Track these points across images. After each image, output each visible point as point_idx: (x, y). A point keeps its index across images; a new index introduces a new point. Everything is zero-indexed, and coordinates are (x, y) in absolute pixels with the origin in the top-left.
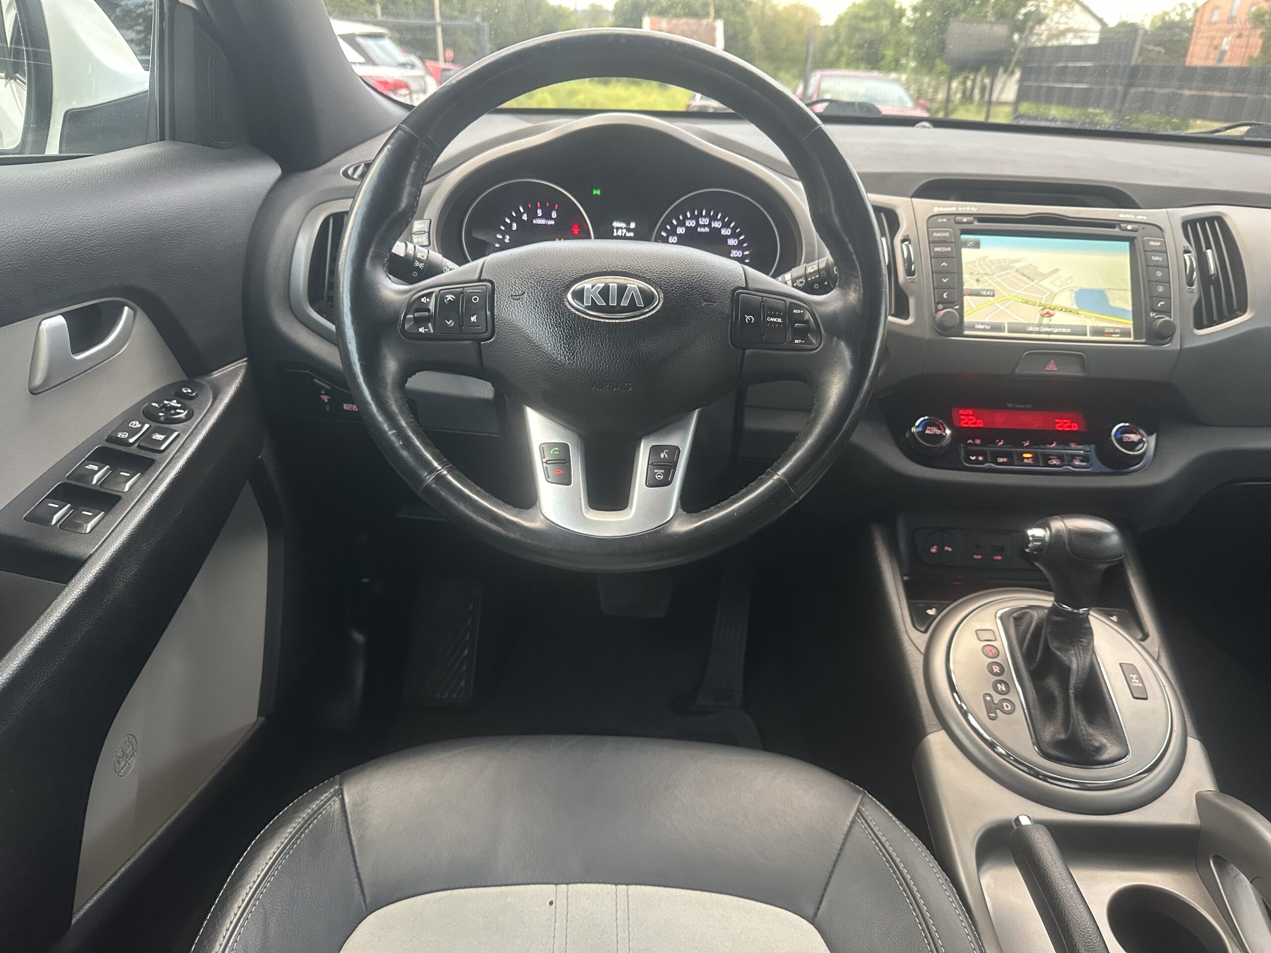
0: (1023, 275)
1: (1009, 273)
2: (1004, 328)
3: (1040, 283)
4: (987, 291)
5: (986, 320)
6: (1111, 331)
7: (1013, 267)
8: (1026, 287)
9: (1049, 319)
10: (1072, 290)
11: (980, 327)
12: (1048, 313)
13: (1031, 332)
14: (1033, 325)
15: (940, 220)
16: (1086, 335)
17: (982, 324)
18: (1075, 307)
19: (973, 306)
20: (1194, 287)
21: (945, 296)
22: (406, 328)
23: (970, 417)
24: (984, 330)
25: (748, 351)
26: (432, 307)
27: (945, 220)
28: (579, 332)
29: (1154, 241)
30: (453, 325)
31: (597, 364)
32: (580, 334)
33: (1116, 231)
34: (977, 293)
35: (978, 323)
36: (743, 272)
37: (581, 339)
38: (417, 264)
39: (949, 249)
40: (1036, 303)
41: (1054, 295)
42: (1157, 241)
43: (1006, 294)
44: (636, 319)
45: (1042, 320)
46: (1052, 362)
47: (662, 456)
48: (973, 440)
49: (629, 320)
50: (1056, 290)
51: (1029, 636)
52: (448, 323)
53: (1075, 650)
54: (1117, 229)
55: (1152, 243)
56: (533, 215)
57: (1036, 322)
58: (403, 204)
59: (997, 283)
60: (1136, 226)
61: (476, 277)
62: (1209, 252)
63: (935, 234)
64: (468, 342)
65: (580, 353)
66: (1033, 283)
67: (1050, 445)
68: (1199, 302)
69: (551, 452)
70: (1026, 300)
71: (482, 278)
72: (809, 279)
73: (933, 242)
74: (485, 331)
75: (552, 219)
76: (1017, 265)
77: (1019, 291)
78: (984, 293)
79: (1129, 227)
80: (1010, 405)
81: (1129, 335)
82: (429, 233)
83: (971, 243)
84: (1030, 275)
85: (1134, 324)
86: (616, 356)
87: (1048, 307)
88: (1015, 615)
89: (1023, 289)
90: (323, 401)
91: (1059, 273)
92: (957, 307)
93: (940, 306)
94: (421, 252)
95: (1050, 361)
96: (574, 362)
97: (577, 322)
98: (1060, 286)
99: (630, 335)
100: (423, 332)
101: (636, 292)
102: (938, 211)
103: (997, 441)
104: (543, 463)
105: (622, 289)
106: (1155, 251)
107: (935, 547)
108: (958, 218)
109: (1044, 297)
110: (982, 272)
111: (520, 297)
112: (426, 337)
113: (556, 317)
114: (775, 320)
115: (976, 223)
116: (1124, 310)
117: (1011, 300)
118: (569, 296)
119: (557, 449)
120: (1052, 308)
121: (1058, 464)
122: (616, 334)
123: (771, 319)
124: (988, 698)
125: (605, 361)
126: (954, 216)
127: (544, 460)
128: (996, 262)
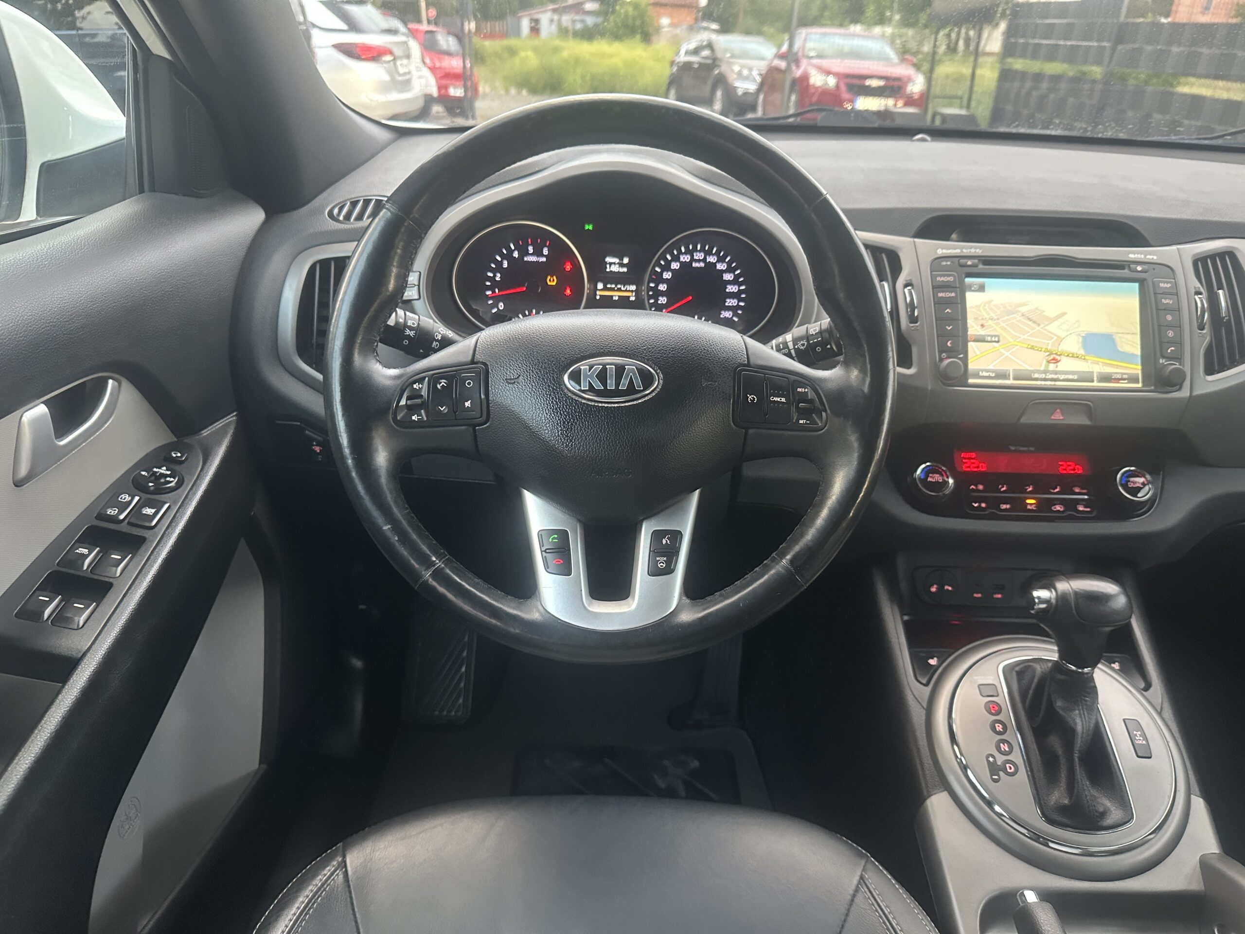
0: (1029, 319)
1: (1015, 318)
2: (1009, 375)
3: (1046, 328)
4: (992, 336)
5: (991, 367)
6: (1119, 376)
7: (1019, 311)
8: (1031, 332)
9: (1056, 364)
10: (1079, 335)
11: (985, 374)
12: (1054, 359)
13: (1037, 379)
14: (1039, 372)
15: (944, 263)
16: (1093, 381)
17: (987, 371)
18: (1082, 352)
19: (978, 353)
20: (1204, 332)
21: (949, 344)
22: (398, 418)
23: (972, 461)
24: (989, 377)
25: (751, 431)
26: (424, 393)
27: (949, 263)
28: (576, 418)
29: (1164, 282)
30: (446, 411)
31: (596, 451)
32: (577, 420)
33: (1125, 273)
34: (980, 339)
35: (983, 370)
36: (743, 344)
37: (579, 425)
38: (408, 332)
39: (953, 294)
40: (1042, 348)
41: (1060, 340)
42: (1167, 283)
43: (1011, 340)
44: (635, 403)
45: (1048, 365)
46: (1058, 410)
47: (664, 542)
48: (976, 486)
49: (627, 404)
50: (1062, 334)
51: (1031, 692)
52: (442, 409)
53: (1079, 710)
54: (1126, 271)
55: (1162, 285)
56: (524, 252)
57: (1042, 368)
58: (391, 285)
59: (1002, 328)
60: (1146, 267)
61: (470, 358)
62: (1221, 292)
63: (938, 279)
64: (463, 427)
65: (578, 440)
66: (1038, 328)
67: (1054, 489)
68: (1210, 346)
69: (550, 540)
70: (1033, 346)
71: (475, 360)
72: (811, 342)
73: (937, 287)
74: (479, 416)
75: (543, 255)
76: (1023, 309)
77: (1025, 337)
78: (989, 339)
79: (1139, 268)
80: (1013, 448)
81: (1136, 381)
82: (419, 286)
83: (975, 286)
84: (1036, 319)
85: (1143, 370)
86: (616, 442)
87: (1054, 352)
88: (1017, 669)
89: (1029, 334)
90: (315, 451)
91: (1065, 317)
92: (961, 356)
93: (944, 355)
94: (412, 319)
95: (1056, 410)
96: (572, 449)
97: (575, 408)
98: (1067, 330)
99: (629, 420)
100: (416, 420)
101: (634, 374)
102: (942, 253)
103: (1000, 486)
104: (542, 551)
105: (620, 370)
106: (1166, 293)
107: (935, 586)
108: (963, 261)
109: (1050, 342)
110: (986, 316)
111: (516, 380)
112: (420, 424)
113: (552, 402)
114: (779, 399)
115: (981, 266)
116: (1133, 355)
117: (1017, 345)
118: (566, 378)
119: (556, 536)
120: (1059, 353)
121: (1062, 510)
122: (615, 419)
123: (775, 399)
124: (991, 759)
125: (604, 448)
126: (958, 259)
127: (543, 549)
128: (1001, 307)
